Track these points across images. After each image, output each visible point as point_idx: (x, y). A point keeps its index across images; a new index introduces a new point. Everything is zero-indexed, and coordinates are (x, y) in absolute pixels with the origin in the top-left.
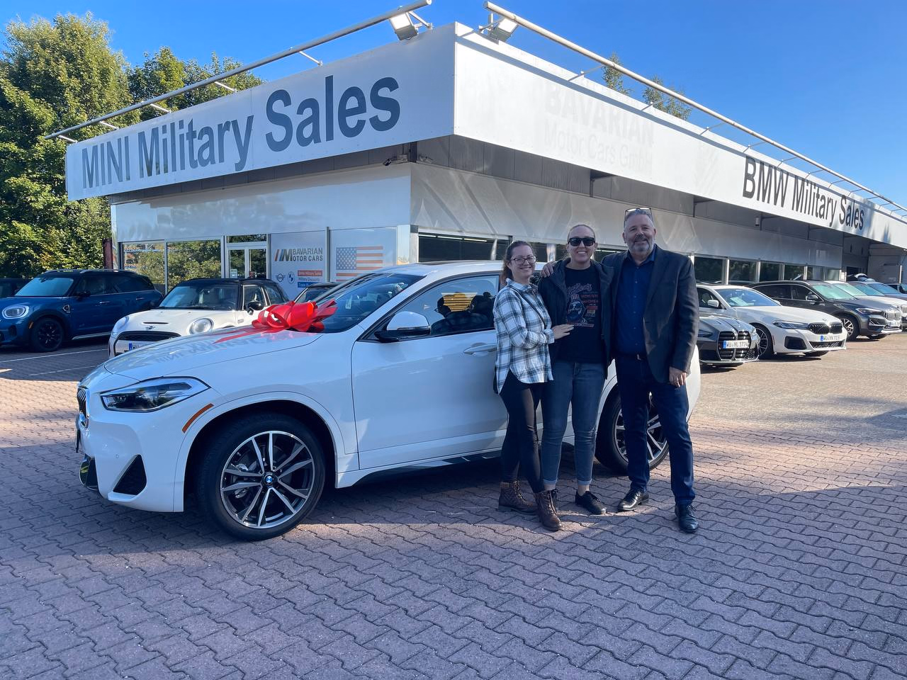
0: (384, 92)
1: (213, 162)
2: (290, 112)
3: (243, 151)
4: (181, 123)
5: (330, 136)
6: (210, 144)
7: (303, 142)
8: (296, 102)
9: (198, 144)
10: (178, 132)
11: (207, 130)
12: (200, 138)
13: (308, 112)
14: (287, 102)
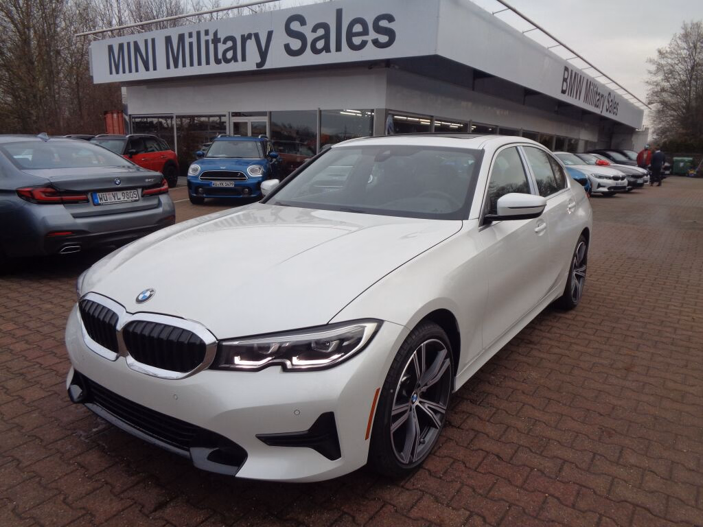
0: (383, 23)
1: (236, 60)
2: (307, 31)
3: (263, 55)
4: (207, 33)
5: (339, 49)
6: (234, 48)
7: (316, 51)
8: (311, 23)
9: (221, 48)
10: (203, 38)
11: (232, 39)
12: (225, 42)
13: (321, 32)
14: (303, 22)
